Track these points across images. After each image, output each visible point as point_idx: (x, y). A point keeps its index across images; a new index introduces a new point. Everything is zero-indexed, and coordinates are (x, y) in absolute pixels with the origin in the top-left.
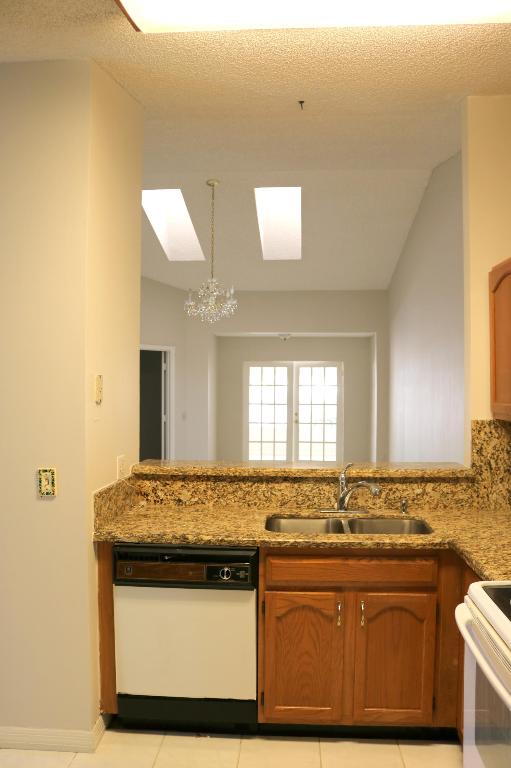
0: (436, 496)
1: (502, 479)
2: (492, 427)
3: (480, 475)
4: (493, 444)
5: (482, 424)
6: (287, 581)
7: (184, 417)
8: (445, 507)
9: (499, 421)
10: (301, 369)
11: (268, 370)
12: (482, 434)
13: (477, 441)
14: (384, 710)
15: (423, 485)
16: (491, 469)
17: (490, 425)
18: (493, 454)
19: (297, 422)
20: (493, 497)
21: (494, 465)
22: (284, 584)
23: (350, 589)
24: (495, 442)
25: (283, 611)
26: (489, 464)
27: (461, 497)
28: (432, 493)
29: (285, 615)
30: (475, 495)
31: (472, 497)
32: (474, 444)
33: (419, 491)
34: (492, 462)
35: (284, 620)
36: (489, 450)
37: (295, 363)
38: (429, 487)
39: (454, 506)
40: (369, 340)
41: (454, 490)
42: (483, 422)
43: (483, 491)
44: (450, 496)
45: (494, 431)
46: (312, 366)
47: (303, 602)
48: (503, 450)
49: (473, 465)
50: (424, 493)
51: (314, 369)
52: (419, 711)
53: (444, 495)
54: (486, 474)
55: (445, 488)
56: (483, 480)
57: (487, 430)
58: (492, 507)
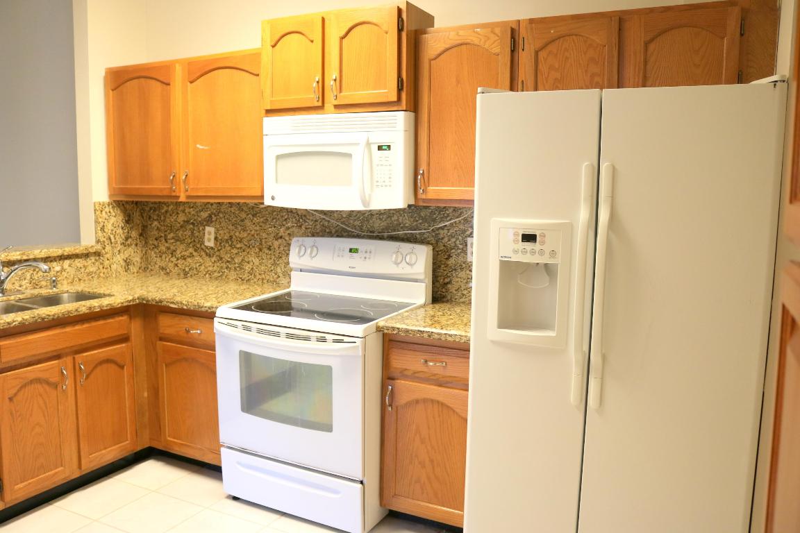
0: (72, 271)
1: (119, 251)
2: (111, 207)
3: (104, 249)
4: (111, 222)
5: (103, 205)
6: (15, 360)
8: (80, 280)
9: (114, 201)
12: (104, 213)
13: (100, 220)
14: (104, 451)
15: (61, 262)
16: (111, 243)
17: (109, 206)
18: (112, 230)
20: (114, 267)
21: (113, 240)
22: (13, 364)
23: (67, 355)
24: (113, 220)
25: (14, 391)
26: (110, 238)
27: (91, 270)
28: (69, 269)
29: (16, 394)
30: (101, 267)
31: (99, 269)
32: (97, 222)
33: (58, 268)
34: (112, 236)
35: (15, 400)
36: (109, 227)
38: (67, 262)
39: (86, 278)
41: (86, 264)
42: (103, 202)
43: (106, 263)
44: (83, 270)
45: (112, 211)
47: (32, 376)
48: (119, 226)
49: (98, 241)
50: (63, 270)
52: (127, 442)
53: (78, 269)
54: (108, 248)
55: (79, 263)
56: (106, 253)
57: (107, 210)
58: (114, 276)
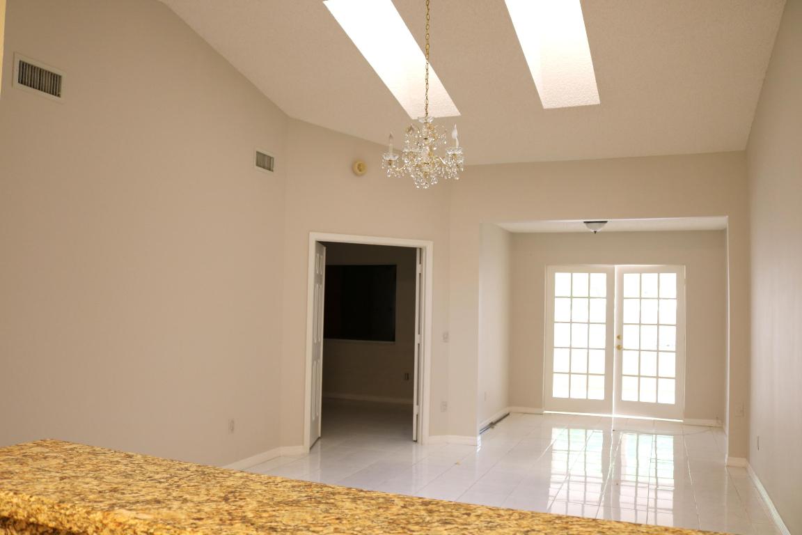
7: (446, 337)
10: (626, 276)
11: (580, 278)
19: (619, 348)
37: (617, 267)
40: (720, 233)
46: (641, 272)
51: (643, 275)
